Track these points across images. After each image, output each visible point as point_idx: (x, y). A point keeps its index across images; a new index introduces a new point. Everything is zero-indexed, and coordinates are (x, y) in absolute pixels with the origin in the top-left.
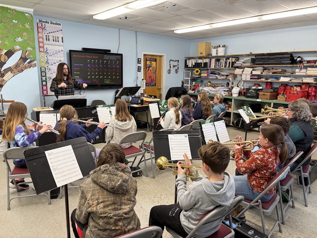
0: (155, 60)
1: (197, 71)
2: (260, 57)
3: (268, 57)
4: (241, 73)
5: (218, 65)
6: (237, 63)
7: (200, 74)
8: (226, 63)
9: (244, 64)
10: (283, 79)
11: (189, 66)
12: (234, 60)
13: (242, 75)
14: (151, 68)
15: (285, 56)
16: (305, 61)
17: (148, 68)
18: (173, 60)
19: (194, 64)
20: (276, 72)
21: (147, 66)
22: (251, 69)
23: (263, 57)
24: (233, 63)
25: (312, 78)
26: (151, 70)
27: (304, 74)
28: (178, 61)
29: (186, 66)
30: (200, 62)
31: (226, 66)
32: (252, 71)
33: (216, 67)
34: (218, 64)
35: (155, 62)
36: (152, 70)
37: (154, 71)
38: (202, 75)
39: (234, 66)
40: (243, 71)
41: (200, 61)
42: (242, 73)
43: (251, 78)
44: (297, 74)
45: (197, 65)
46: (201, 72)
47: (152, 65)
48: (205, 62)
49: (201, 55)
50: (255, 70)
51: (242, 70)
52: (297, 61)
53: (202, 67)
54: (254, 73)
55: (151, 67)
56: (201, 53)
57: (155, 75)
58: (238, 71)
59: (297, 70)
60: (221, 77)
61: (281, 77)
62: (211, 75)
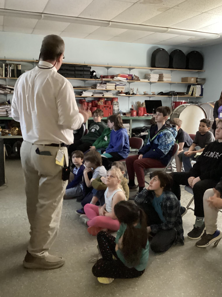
3: (67, 68)
10: (85, 94)
12: (20, 67)
15: (85, 69)
24: (20, 72)
27: (105, 89)
44: (98, 88)
59: (98, 85)
60: (3, 91)
61: (84, 92)
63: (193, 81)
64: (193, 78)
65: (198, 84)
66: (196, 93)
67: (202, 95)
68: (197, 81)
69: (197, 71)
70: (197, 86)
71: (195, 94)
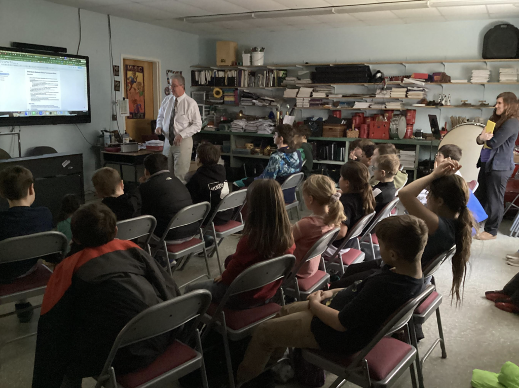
0: (142, 70)
1: (218, 93)
4: (294, 96)
5: (255, 83)
6: (287, 78)
7: (223, 97)
8: (268, 79)
9: (299, 81)
10: (358, 105)
11: (199, 83)
12: (281, 74)
13: (297, 98)
14: (135, 85)
16: (387, 78)
17: (129, 85)
18: (173, 70)
19: (210, 80)
21: (128, 81)
22: (311, 90)
24: (280, 80)
25: (399, 103)
26: (135, 89)
27: (388, 97)
28: (181, 73)
29: (195, 82)
30: (220, 76)
31: (268, 84)
32: (312, 93)
34: (253, 80)
35: (141, 74)
36: (137, 89)
37: (141, 91)
38: (226, 99)
39: (282, 84)
40: (298, 93)
41: (221, 74)
42: (296, 96)
43: (311, 104)
44: (377, 97)
45: (216, 82)
46: (223, 92)
47: (136, 79)
48: (230, 76)
49: (223, 64)
50: (317, 91)
51: (297, 90)
52: (377, 78)
53: (224, 85)
54: (315, 95)
55: (135, 82)
56: (223, 61)
57: (142, 97)
58: (289, 93)
60: (261, 102)
61: (356, 103)
62: (242, 99)
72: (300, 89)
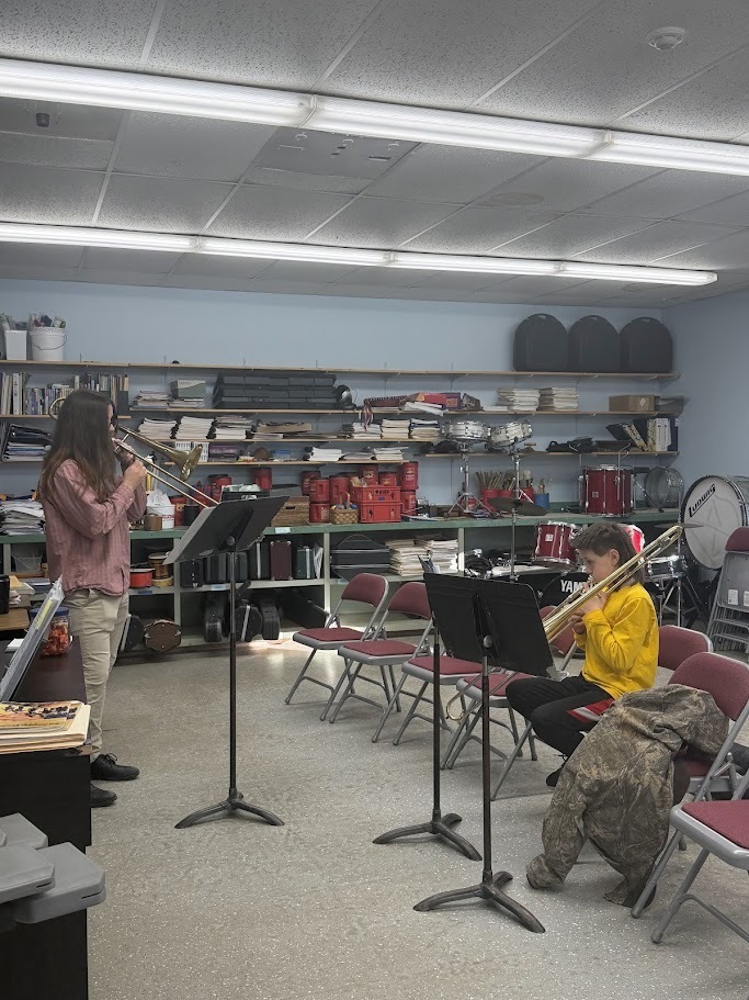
2: (239, 380)
3: (267, 381)
4: (166, 437)
5: (43, 404)
6: (143, 396)
9: (177, 403)
10: (319, 456)
12: (126, 384)
13: (176, 442)
15: (319, 381)
20: (296, 433)
22: (207, 423)
23: (250, 380)
25: (398, 450)
27: (377, 438)
32: (212, 430)
33: (31, 409)
39: (132, 408)
40: (174, 430)
42: (173, 437)
43: (211, 456)
44: (356, 437)
50: (225, 426)
51: (172, 424)
54: (222, 435)
58: (152, 430)
59: (357, 427)
61: (315, 450)
62: (12, 445)
63: (643, 405)
64: (644, 396)
65: (660, 416)
66: (657, 441)
67: (674, 446)
68: (657, 408)
69: (656, 375)
70: (658, 421)
71: (654, 443)
72: (182, 421)
